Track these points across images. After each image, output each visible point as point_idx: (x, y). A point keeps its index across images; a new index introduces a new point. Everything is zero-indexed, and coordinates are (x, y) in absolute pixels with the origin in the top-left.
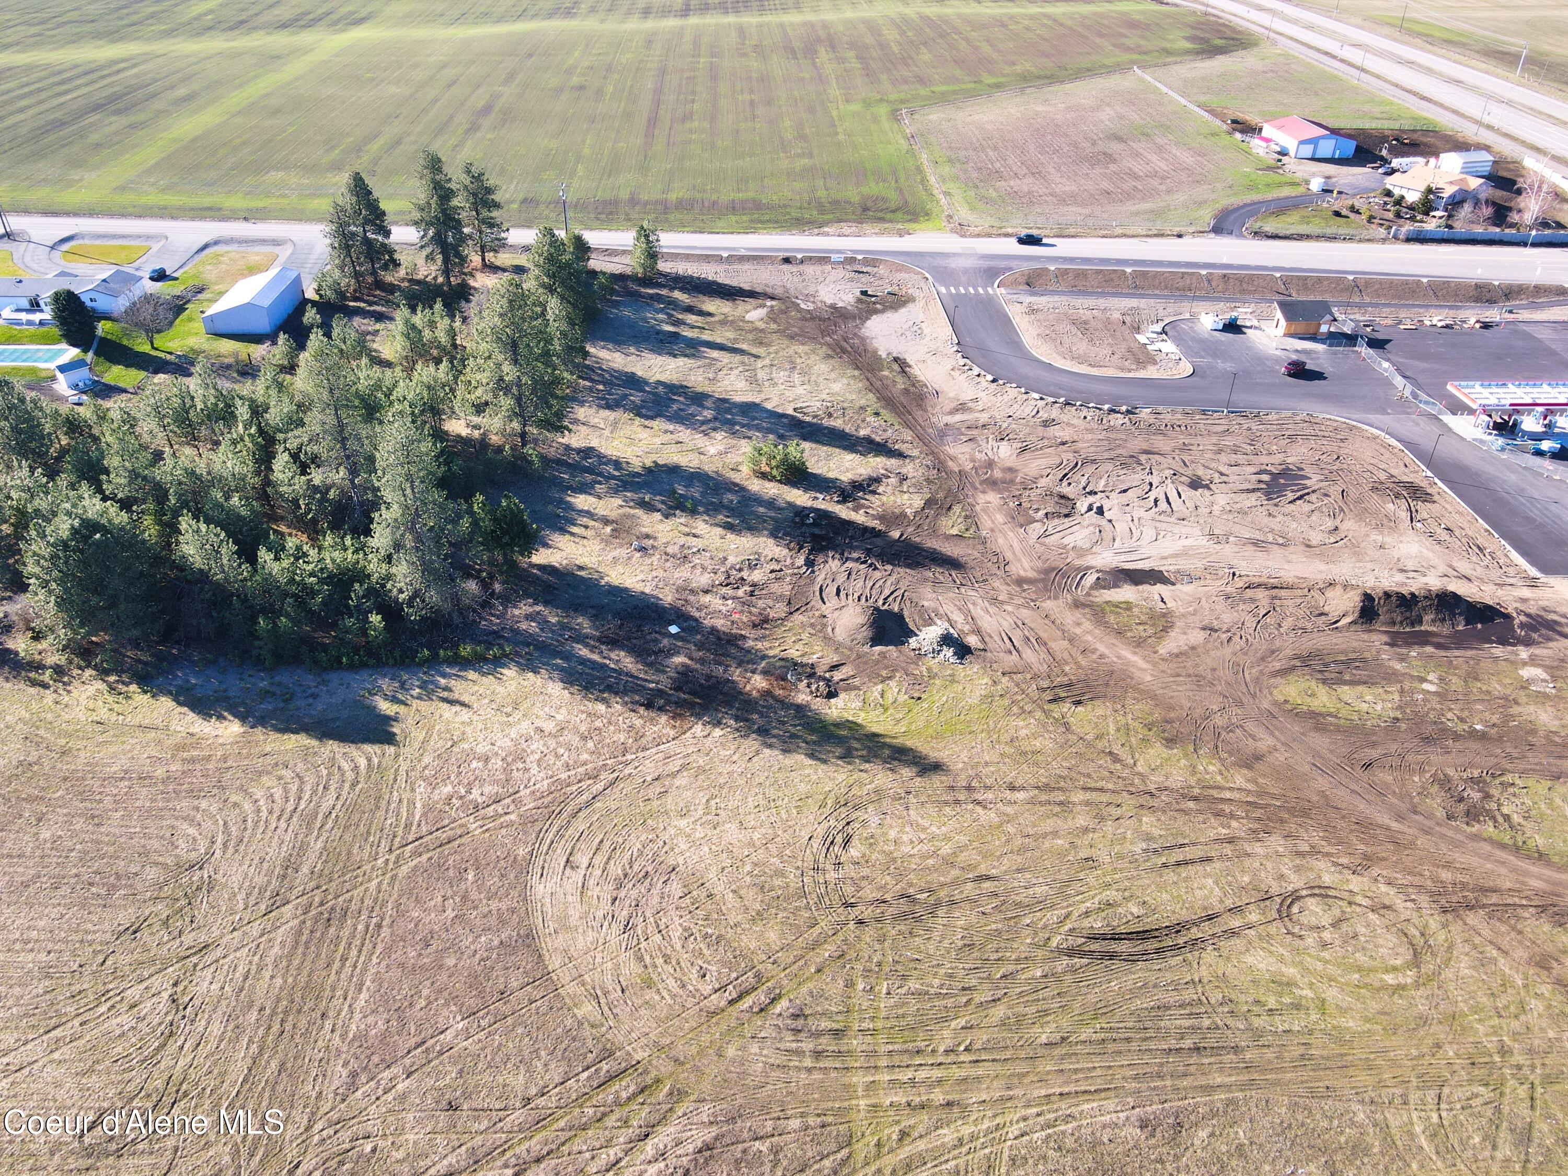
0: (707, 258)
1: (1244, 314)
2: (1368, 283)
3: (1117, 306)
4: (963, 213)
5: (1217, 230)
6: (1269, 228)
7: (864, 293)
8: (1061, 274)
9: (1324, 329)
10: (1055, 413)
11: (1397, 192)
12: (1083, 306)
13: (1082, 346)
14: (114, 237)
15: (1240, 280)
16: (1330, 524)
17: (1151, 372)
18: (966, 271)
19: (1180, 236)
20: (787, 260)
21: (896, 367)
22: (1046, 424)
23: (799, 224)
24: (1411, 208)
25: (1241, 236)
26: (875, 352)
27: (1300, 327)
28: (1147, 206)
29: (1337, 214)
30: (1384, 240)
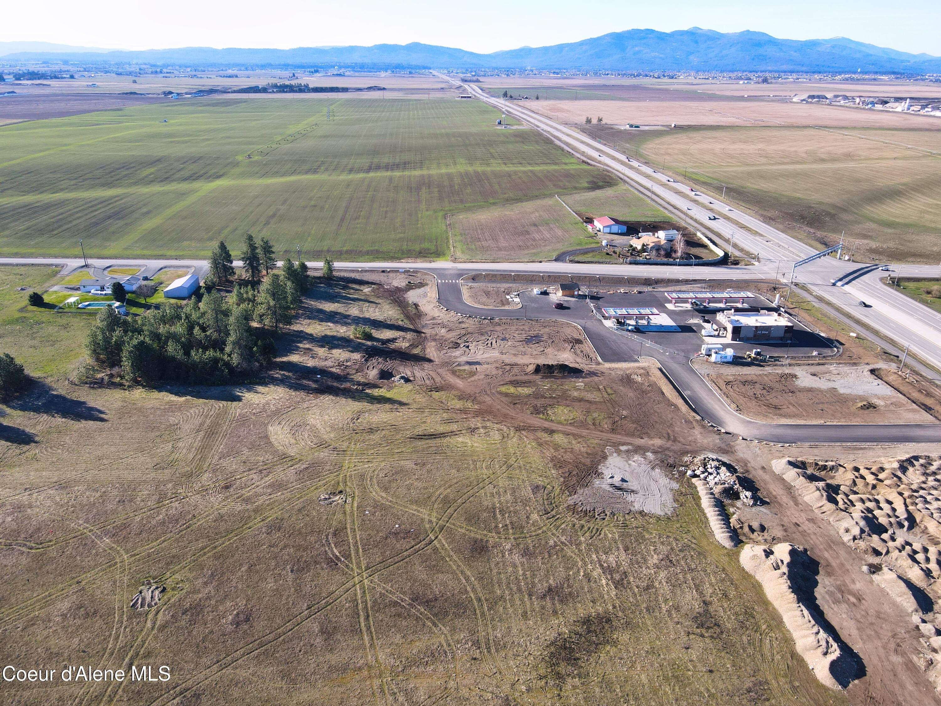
0: (353, 271)
1: (551, 289)
2: (604, 278)
3: (504, 286)
4: (459, 254)
5: (556, 260)
6: (577, 259)
7: (409, 282)
8: (488, 275)
9: (576, 293)
10: (465, 320)
11: (634, 246)
12: (491, 286)
13: (484, 299)
14: (126, 266)
15: (555, 277)
16: (542, 349)
17: (507, 307)
18: (450, 275)
19: (541, 262)
20: (383, 272)
21: (414, 306)
22: (460, 323)
23: (393, 258)
24: (638, 252)
25: (566, 262)
26: (408, 302)
27: (568, 292)
28: (533, 251)
29: (608, 254)
30: (621, 264)
